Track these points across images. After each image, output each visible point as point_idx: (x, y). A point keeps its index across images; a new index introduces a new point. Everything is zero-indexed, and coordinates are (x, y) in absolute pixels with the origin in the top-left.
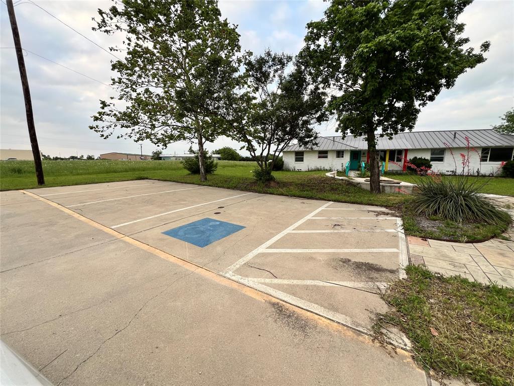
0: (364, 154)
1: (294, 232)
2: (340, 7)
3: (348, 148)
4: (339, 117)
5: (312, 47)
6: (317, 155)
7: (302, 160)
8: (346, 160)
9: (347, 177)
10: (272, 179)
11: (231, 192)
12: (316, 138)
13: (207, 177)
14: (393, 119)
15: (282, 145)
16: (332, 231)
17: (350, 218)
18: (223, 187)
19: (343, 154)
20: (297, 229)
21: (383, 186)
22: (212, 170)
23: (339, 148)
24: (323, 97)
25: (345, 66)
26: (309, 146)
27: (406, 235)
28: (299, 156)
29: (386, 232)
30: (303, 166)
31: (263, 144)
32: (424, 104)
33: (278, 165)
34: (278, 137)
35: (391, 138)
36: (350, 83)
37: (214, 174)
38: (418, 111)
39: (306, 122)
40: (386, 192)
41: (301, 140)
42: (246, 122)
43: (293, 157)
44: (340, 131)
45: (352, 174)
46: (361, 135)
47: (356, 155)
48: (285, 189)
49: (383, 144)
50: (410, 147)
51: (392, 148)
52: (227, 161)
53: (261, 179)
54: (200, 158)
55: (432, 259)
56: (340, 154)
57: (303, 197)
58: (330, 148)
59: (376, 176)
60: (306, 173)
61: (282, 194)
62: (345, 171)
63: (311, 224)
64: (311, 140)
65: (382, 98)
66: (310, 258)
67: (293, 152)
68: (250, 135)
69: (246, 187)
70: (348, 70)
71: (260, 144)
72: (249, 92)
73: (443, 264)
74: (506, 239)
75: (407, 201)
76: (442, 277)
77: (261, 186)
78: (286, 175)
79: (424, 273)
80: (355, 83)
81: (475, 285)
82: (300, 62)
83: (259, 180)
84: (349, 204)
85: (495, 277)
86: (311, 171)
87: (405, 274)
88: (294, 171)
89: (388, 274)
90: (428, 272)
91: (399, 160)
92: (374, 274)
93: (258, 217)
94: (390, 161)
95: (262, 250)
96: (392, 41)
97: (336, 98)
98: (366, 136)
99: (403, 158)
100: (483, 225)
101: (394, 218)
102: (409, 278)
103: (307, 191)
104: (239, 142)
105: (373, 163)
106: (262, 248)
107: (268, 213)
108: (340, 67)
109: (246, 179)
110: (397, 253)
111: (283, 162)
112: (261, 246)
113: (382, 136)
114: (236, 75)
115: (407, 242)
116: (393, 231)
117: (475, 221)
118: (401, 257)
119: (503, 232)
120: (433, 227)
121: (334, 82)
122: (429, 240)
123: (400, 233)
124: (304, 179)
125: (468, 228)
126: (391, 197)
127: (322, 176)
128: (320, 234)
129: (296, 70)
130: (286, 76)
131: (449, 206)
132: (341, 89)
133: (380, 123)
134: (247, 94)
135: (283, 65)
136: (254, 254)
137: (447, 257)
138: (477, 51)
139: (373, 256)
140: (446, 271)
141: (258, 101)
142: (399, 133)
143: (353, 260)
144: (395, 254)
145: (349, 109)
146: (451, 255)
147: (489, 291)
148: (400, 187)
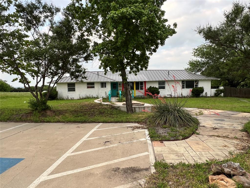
1: (73, 154)
3: (109, 80)
4: (101, 58)
5: (77, 5)
6: (86, 86)
7: (74, 90)
8: (108, 89)
9: (110, 102)
10: (48, 108)
12: (84, 72)
14: (136, 62)
16: (104, 147)
17: (115, 135)
19: (106, 85)
20: (76, 150)
21: (135, 108)
23: (102, 80)
24: (88, 42)
25: (102, 22)
26: (79, 79)
27: (152, 141)
28: (71, 87)
29: (140, 141)
30: (75, 95)
32: (151, 54)
33: (53, 95)
34: (51, 71)
35: (136, 75)
36: (106, 34)
38: (148, 58)
39: (76, 61)
40: (137, 111)
41: (72, 74)
42: (19, 57)
43: (66, 88)
44: (102, 68)
45: (114, 100)
46: (117, 71)
47: (114, 85)
48: (61, 116)
49: (131, 78)
50: (147, 80)
51: (137, 80)
53: (36, 109)
55: (167, 155)
56: (103, 85)
57: (78, 122)
58: (95, 81)
59: (130, 101)
60: (78, 101)
61: (59, 122)
62: (108, 97)
63: (86, 144)
64: (81, 75)
65: (128, 48)
66: (89, 174)
67: (65, 83)
68: (23, 68)
69: (21, 118)
70: (104, 25)
71: (34, 76)
72: (21, 30)
73: (173, 156)
74: (198, 134)
75: (149, 117)
76: (173, 165)
77: (37, 116)
78: (61, 103)
79: (164, 165)
80: (109, 35)
81: (189, 166)
82: (67, 14)
83: (34, 110)
84: (114, 124)
85: (196, 158)
86: (82, 99)
87: (154, 169)
88: (68, 100)
89: (145, 172)
90: (166, 164)
91: (142, 89)
92: (136, 175)
93: (36, 147)
94: (136, 89)
95: (43, 178)
96: (129, 13)
97: (97, 44)
98: (120, 73)
99: (144, 87)
100: (188, 127)
101: (144, 130)
102: (157, 171)
103: (81, 116)
104: (11, 74)
105: (127, 91)
106: (44, 176)
107: (47, 141)
108: (99, 22)
109: (20, 110)
110: (148, 155)
111: (57, 92)
112: (42, 175)
113: (130, 73)
114: (6, 13)
115: (153, 146)
116: (144, 139)
117: (184, 126)
118: (150, 158)
119: (196, 130)
120: (165, 133)
121: (95, 32)
122: (164, 142)
123: (148, 140)
124: (77, 106)
125: (181, 130)
126: (140, 115)
127: (92, 102)
128: (95, 151)
129: (65, 19)
130: (56, 22)
131: (172, 118)
132: (100, 38)
133: (128, 64)
134: (18, 31)
135: (52, 14)
136: (36, 184)
137: (174, 151)
138: (172, 27)
139: (134, 161)
140: (174, 161)
141: (30, 39)
142: (140, 71)
143: (121, 168)
144: (147, 157)
145: (107, 53)
146: (176, 150)
147: (195, 168)
148: (144, 107)
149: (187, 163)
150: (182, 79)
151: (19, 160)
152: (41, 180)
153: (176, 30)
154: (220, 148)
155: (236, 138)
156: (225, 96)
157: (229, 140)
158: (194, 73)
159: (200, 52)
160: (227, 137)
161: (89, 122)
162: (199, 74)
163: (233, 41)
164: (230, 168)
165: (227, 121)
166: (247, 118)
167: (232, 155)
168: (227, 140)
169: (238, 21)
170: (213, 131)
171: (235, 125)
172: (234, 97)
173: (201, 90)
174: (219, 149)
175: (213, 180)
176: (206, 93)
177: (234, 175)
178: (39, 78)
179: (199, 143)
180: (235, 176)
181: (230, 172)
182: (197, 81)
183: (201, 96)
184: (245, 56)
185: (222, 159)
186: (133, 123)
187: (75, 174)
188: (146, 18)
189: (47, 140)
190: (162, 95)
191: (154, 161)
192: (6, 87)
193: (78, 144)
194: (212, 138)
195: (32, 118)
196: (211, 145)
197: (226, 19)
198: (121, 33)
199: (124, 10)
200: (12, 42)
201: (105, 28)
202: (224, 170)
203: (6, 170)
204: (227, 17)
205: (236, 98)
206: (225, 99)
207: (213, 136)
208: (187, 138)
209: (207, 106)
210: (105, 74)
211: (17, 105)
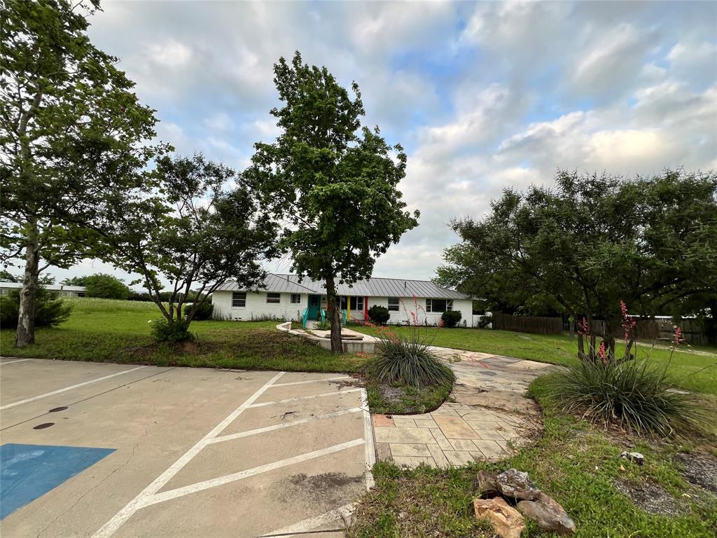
0: (324, 299)
1: (219, 440)
2: (295, 138)
3: (306, 291)
4: (294, 255)
5: (261, 169)
6: (265, 298)
7: (243, 305)
8: (303, 306)
9: (305, 329)
10: (189, 338)
11: (93, 368)
12: (264, 277)
13: (36, 337)
14: (352, 266)
15: (212, 283)
16: (281, 426)
17: (306, 398)
18: (76, 359)
19: (299, 299)
20: (227, 431)
21: (346, 344)
22: (55, 321)
23: (294, 291)
24: (274, 228)
25: (300, 199)
26: (254, 288)
27: (372, 413)
28: (239, 299)
29: (350, 413)
30: (243, 313)
31: (177, 280)
32: (378, 255)
33: (203, 311)
34: (205, 271)
35: (351, 286)
36: (306, 218)
37: (58, 329)
38: (373, 261)
39: (251, 256)
40: (349, 351)
41: (242, 279)
42: (150, 244)
43: (230, 299)
44: (295, 271)
45: (311, 325)
46: (319, 279)
47: (314, 300)
48: (210, 355)
49: (342, 290)
50: (369, 295)
51: (353, 294)
52: (98, 300)
53: (166, 339)
54: (23, 299)
55: (398, 445)
56: (295, 298)
57: (240, 368)
58: (282, 290)
59: (338, 332)
60: (248, 325)
61: (204, 366)
62: (302, 320)
63: (250, 418)
64: (257, 281)
65: (339, 244)
66: (242, 490)
67: (229, 292)
68: (154, 263)
69: (133, 355)
70: (303, 204)
71: (172, 278)
72: (161, 200)
73: (408, 449)
74: (453, 401)
75: (370, 363)
76: (408, 470)
77: (164, 353)
78: (215, 328)
79: (392, 470)
80: (311, 220)
81: (437, 473)
82: (244, 181)
83: (161, 341)
84: (306, 374)
85: (451, 455)
86: (256, 321)
87: (372, 478)
88: (230, 321)
89: (354, 487)
90: (396, 467)
91: (360, 308)
92: (338, 493)
93: (148, 420)
94: (351, 309)
95: (145, 499)
96: (344, 191)
97: (291, 232)
98: (325, 282)
99: (364, 306)
100: (435, 387)
101: (358, 389)
102: (377, 484)
103: (247, 356)
104: (129, 273)
105: (334, 315)
106: (147, 494)
107: (172, 407)
108: (295, 199)
109: (136, 337)
110: (363, 445)
111: (212, 307)
112: (144, 491)
113: (341, 282)
114: (139, 171)
115: (372, 425)
116: (357, 409)
117: (430, 383)
118: (367, 452)
119: (450, 392)
120: (396, 396)
121: (288, 214)
122: (394, 416)
123: (365, 412)
124: (244, 335)
125: (424, 393)
126: (354, 359)
127: (271, 330)
128: (263, 434)
129: (239, 190)
130: (225, 192)
131: (408, 368)
132: (295, 223)
133: (339, 268)
134: (155, 200)
135: (220, 178)
136: (124, 517)
137: (411, 438)
138: (412, 216)
139: (335, 458)
140: (411, 459)
141: (175, 215)
142: (358, 281)
143: (309, 475)
144: (361, 448)
145: (306, 248)
146: (414, 434)
147: (448, 478)
148: (362, 344)
149: (433, 467)
150: (427, 296)
151: (102, 453)
152: (138, 507)
153: (418, 221)
154: (491, 432)
155: (517, 412)
156: (494, 328)
157: (505, 417)
158: (447, 287)
159: (454, 254)
160: (502, 410)
161: (261, 370)
162: (454, 289)
163: (507, 246)
164: (512, 483)
165: (500, 376)
166: (532, 371)
167: (513, 448)
168: (502, 415)
169: (512, 216)
170: (479, 394)
171: (515, 384)
172: (509, 330)
173: (458, 316)
174: (489, 435)
175: (482, 510)
176: (465, 321)
177: (519, 500)
178: (181, 282)
179: (455, 422)
180: (522, 502)
181: (513, 493)
182: (450, 301)
183: (457, 325)
184: (525, 270)
185: (496, 458)
186: (341, 374)
187: (214, 489)
188: (370, 200)
189: (173, 405)
190: (395, 322)
191: (372, 461)
192: (121, 291)
193: (231, 418)
194: (476, 411)
195: (154, 357)
196: (476, 425)
197: (494, 211)
198: (329, 220)
199: (336, 186)
200: (140, 218)
201: (304, 209)
202: (501, 487)
203: (68, 477)
204: (496, 209)
205: (511, 332)
206: (495, 333)
207: (478, 405)
208: (434, 409)
209: (467, 345)
210: (299, 282)
211: (132, 328)
